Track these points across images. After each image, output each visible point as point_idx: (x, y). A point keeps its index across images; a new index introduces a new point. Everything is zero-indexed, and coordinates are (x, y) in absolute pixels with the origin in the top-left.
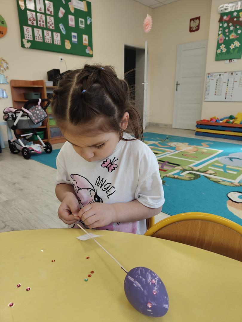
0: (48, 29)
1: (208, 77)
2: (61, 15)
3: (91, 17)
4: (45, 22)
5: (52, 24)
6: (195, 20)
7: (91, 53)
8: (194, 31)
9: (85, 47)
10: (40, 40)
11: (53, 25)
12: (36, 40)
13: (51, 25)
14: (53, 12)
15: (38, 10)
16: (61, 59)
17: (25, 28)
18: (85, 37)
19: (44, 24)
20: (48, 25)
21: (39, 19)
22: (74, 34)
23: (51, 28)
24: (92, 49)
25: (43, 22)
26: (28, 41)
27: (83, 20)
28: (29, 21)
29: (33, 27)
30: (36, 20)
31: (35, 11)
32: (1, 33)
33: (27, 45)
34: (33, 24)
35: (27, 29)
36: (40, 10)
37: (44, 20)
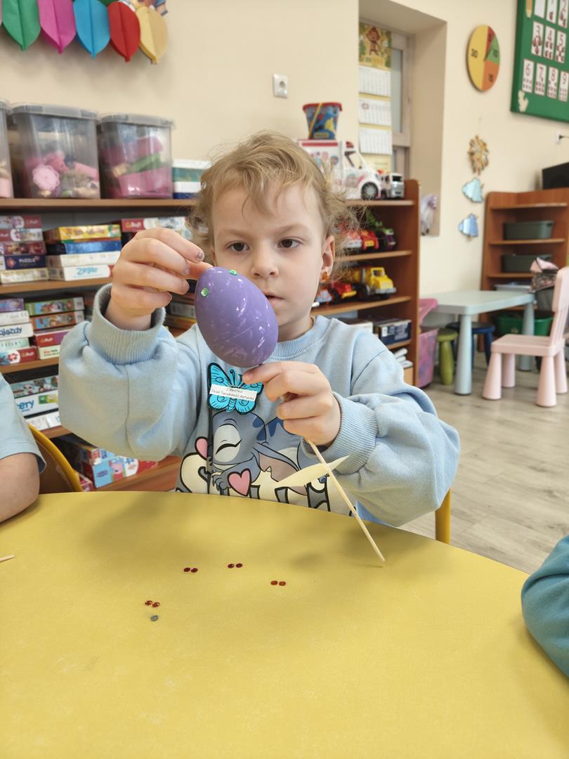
0: (555, 63)
4: (553, 46)
5: (562, 51)
10: (541, 93)
11: (563, 54)
12: (536, 92)
13: (560, 55)
14: (566, 22)
15: (548, 19)
16: (561, 137)
17: (525, 63)
19: (552, 50)
20: (557, 53)
21: (547, 40)
23: (560, 60)
25: (551, 48)
26: (527, 95)
28: (533, 47)
29: (537, 60)
30: (542, 43)
31: (543, 21)
32: (491, 78)
33: (523, 104)
34: (537, 52)
35: (529, 65)
36: (551, 17)
37: (553, 41)
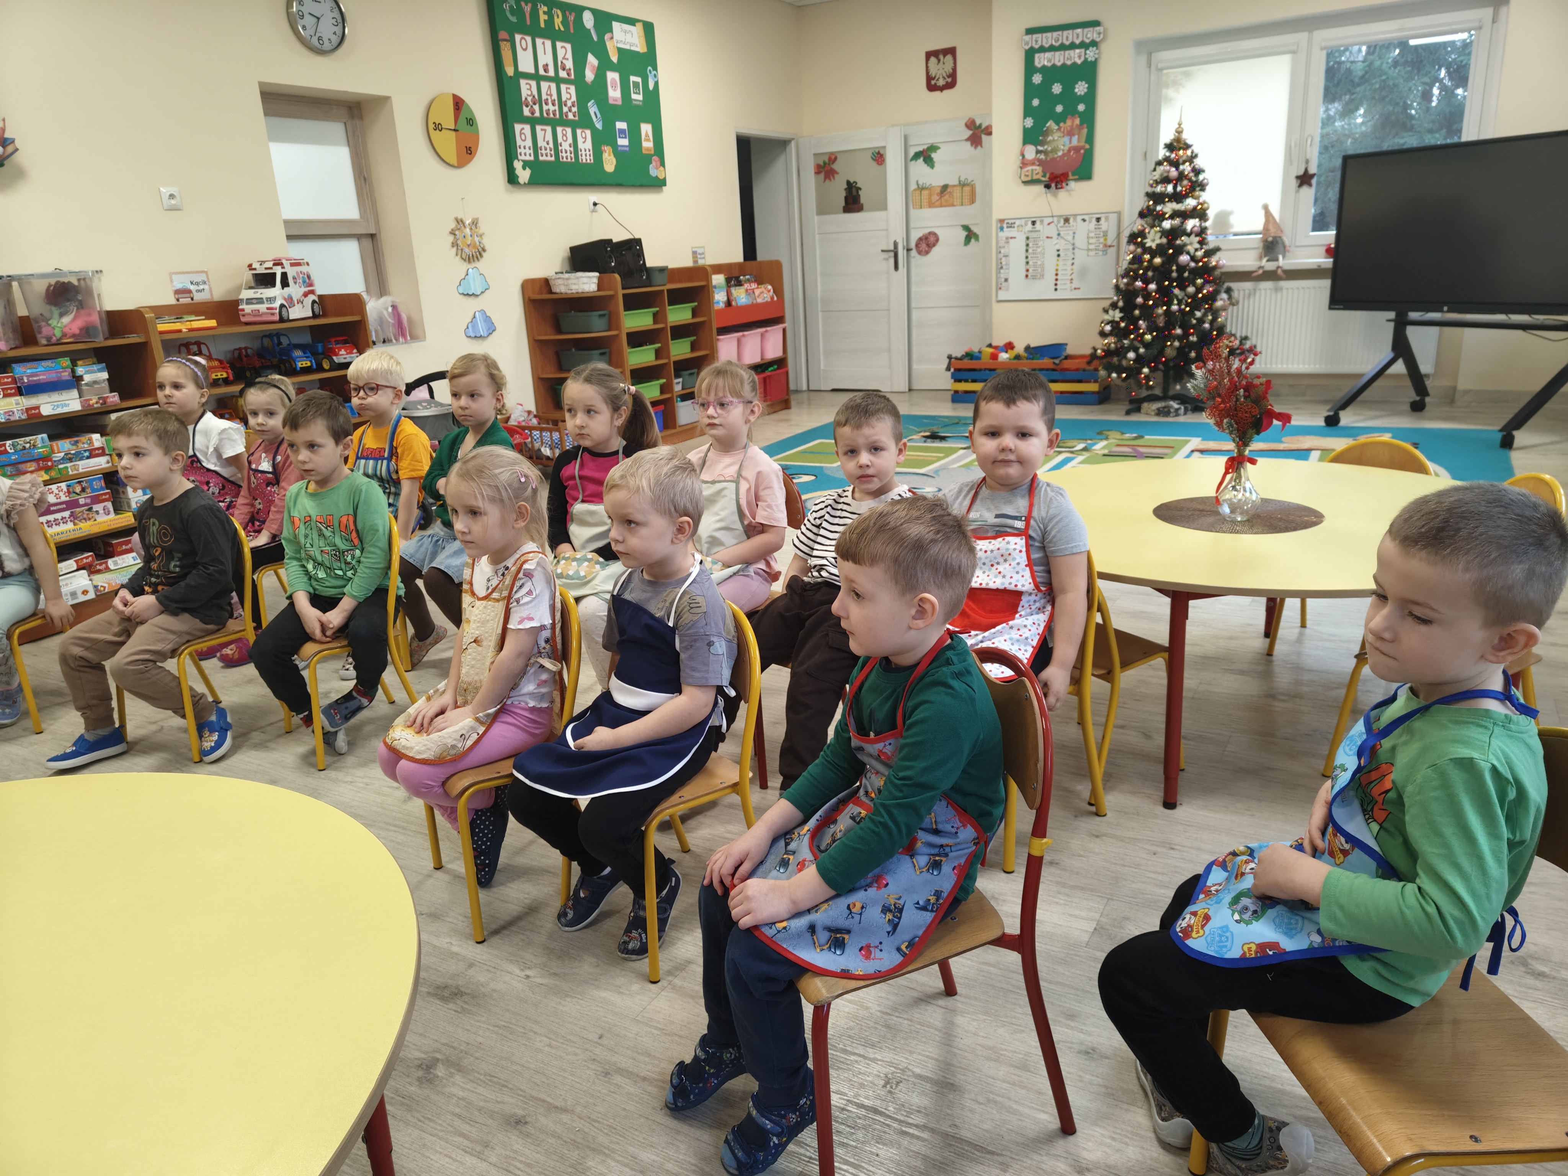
0: (563, 121)
1: (1002, 229)
2: (590, 76)
3: (655, 68)
4: (557, 102)
5: (573, 105)
6: (941, 57)
7: (661, 177)
8: (941, 89)
9: (648, 159)
10: (549, 158)
11: (574, 109)
12: (541, 158)
13: (570, 110)
14: (572, 71)
15: (542, 72)
16: (595, 204)
17: (518, 127)
18: (646, 129)
19: (557, 108)
20: (565, 109)
21: (544, 97)
22: (621, 125)
23: (571, 116)
24: (663, 164)
25: (553, 105)
26: (526, 164)
27: (638, 79)
28: (525, 108)
29: (533, 122)
30: (539, 101)
31: (536, 77)
32: (468, 152)
33: (524, 175)
34: (533, 113)
35: (522, 130)
36: (546, 70)
37: (555, 97)
